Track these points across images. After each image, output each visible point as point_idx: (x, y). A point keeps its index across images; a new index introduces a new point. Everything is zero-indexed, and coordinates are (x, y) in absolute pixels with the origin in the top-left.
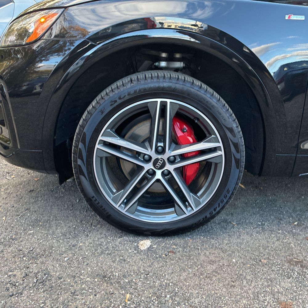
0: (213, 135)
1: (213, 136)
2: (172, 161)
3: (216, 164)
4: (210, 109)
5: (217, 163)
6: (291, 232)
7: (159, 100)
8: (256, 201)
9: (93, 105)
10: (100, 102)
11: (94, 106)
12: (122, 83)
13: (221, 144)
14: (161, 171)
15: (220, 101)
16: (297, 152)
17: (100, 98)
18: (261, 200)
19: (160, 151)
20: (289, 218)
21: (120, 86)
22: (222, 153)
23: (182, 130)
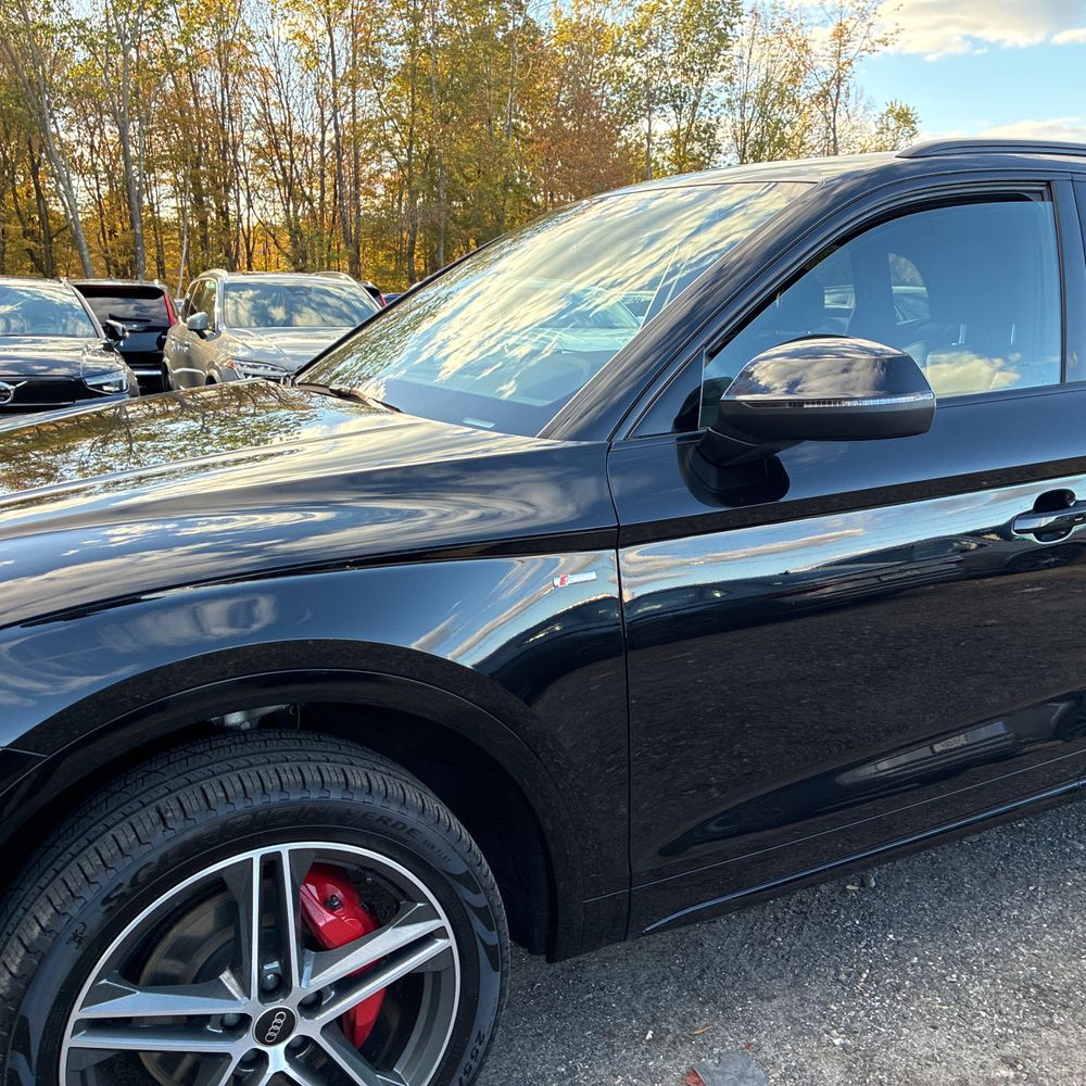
0: (421, 902)
1: (419, 905)
2: (312, 1006)
3: (437, 975)
4: (405, 841)
5: (440, 972)
6: (645, 1074)
7: (256, 855)
8: (533, 985)
9: (43, 925)
10: (67, 910)
11: (47, 925)
12: (134, 836)
13: (444, 922)
14: (282, 1047)
15: (426, 813)
16: (631, 884)
17: (63, 897)
18: (545, 979)
19: (271, 986)
20: (629, 1021)
21: (131, 846)
22: (451, 942)
23: (327, 903)
